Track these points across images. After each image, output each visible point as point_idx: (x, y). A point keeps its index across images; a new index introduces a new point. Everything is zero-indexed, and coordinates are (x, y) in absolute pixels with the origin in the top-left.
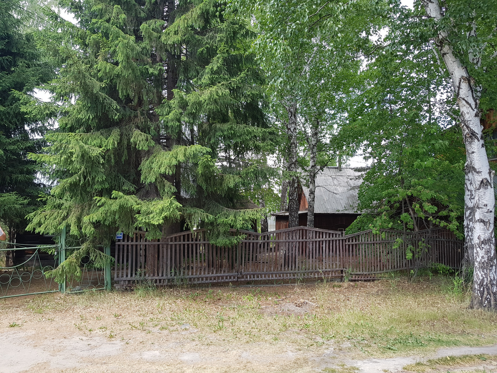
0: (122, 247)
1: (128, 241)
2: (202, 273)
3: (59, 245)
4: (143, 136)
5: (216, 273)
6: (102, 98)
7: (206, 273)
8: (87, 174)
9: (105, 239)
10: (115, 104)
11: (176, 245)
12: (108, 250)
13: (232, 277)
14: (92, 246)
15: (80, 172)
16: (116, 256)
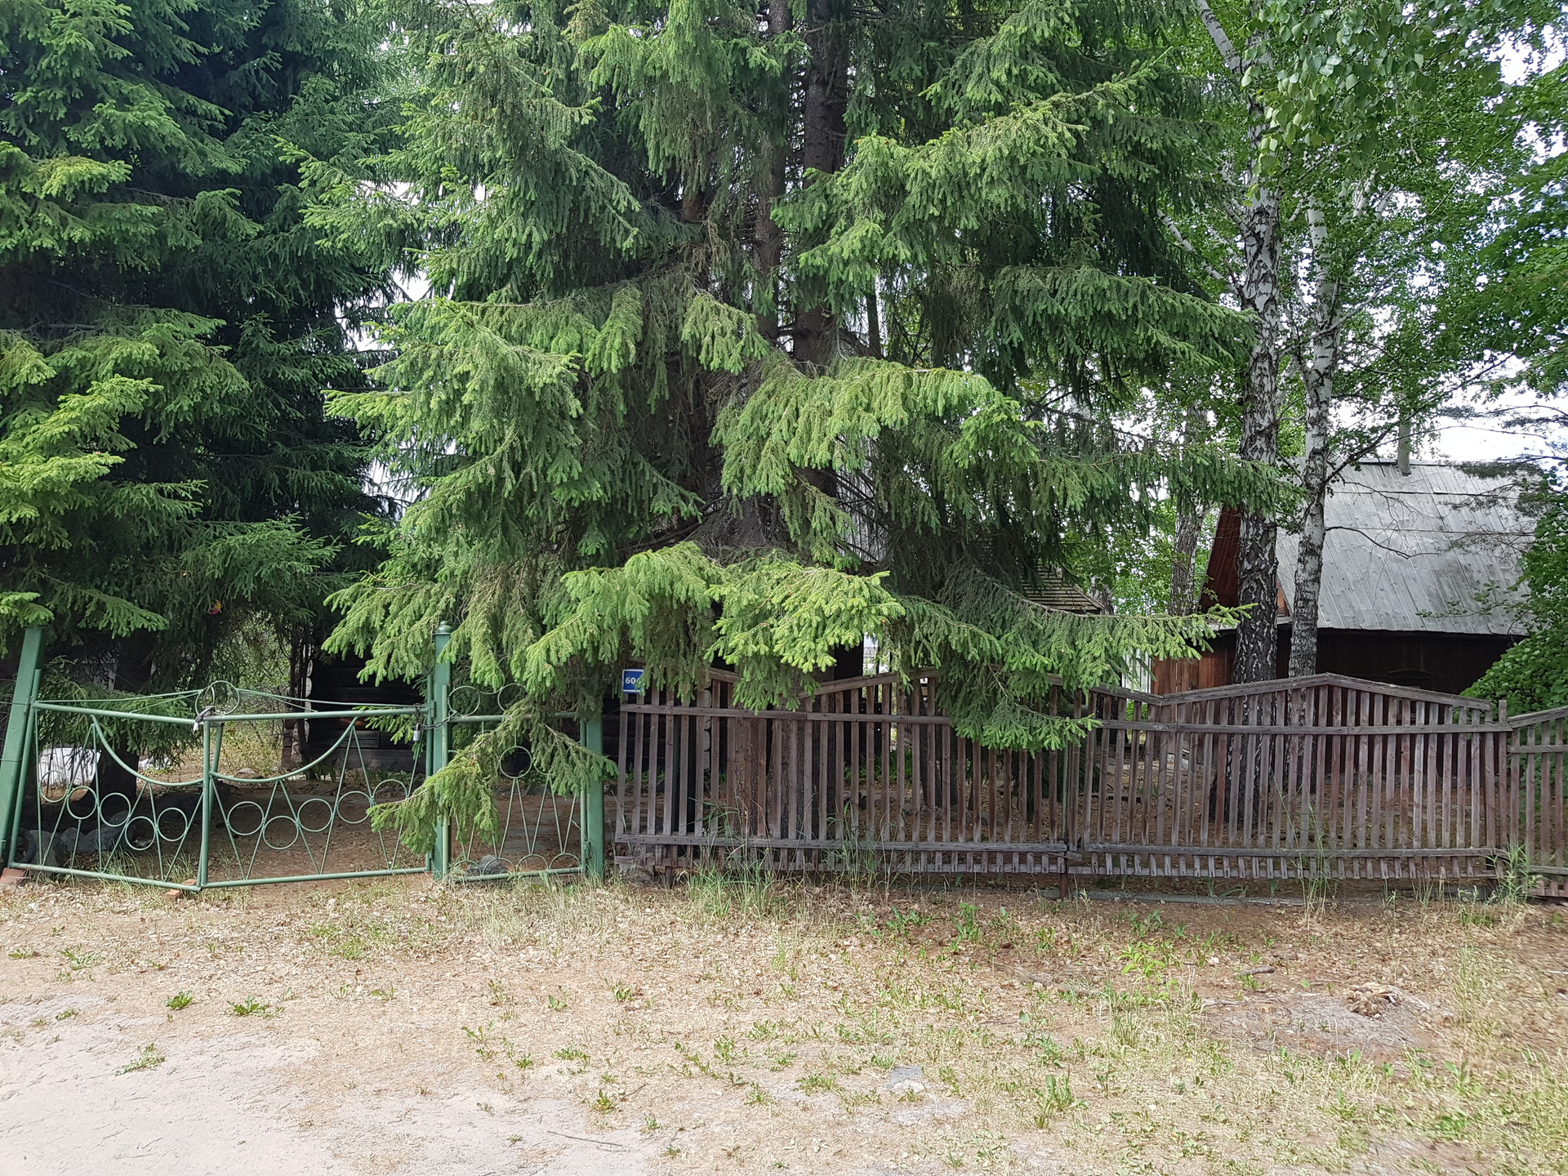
0: (641, 721)
1: (663, 702)
2: (931, 836)
3: (427, 707)
4: (723, 315)
5: (984, 839)
6: (579, 171)
7: (946, 835)
8: (524, 456)
9: (583, 691)
10: (623, 196)
11: (832, 725)
12: (594, 734)
13: (1045, 859)
14: (538, 716)
15: (499, 450)
16: (623, 755)
